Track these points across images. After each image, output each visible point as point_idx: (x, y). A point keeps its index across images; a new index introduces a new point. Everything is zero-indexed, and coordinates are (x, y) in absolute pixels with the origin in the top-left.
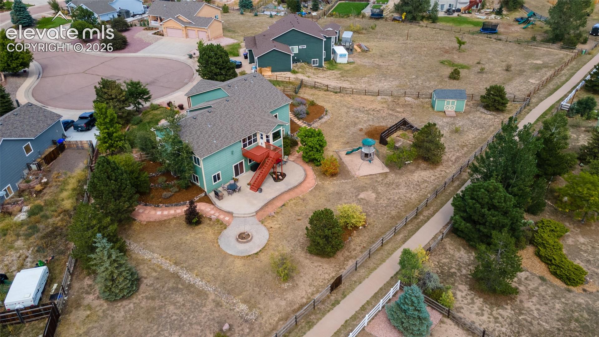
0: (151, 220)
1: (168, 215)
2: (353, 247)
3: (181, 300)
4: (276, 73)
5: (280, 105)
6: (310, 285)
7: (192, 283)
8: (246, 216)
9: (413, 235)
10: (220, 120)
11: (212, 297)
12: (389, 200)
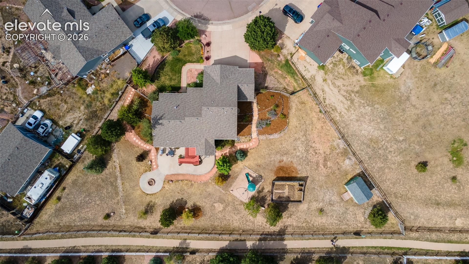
0: (129, 140)
1: (137, 143)
2: (181, 223)
3: (110, 190)
6: (150, 223)
7: (118, 186)
10: (182, 130)
11: (119, 198)
12: (224, 216)
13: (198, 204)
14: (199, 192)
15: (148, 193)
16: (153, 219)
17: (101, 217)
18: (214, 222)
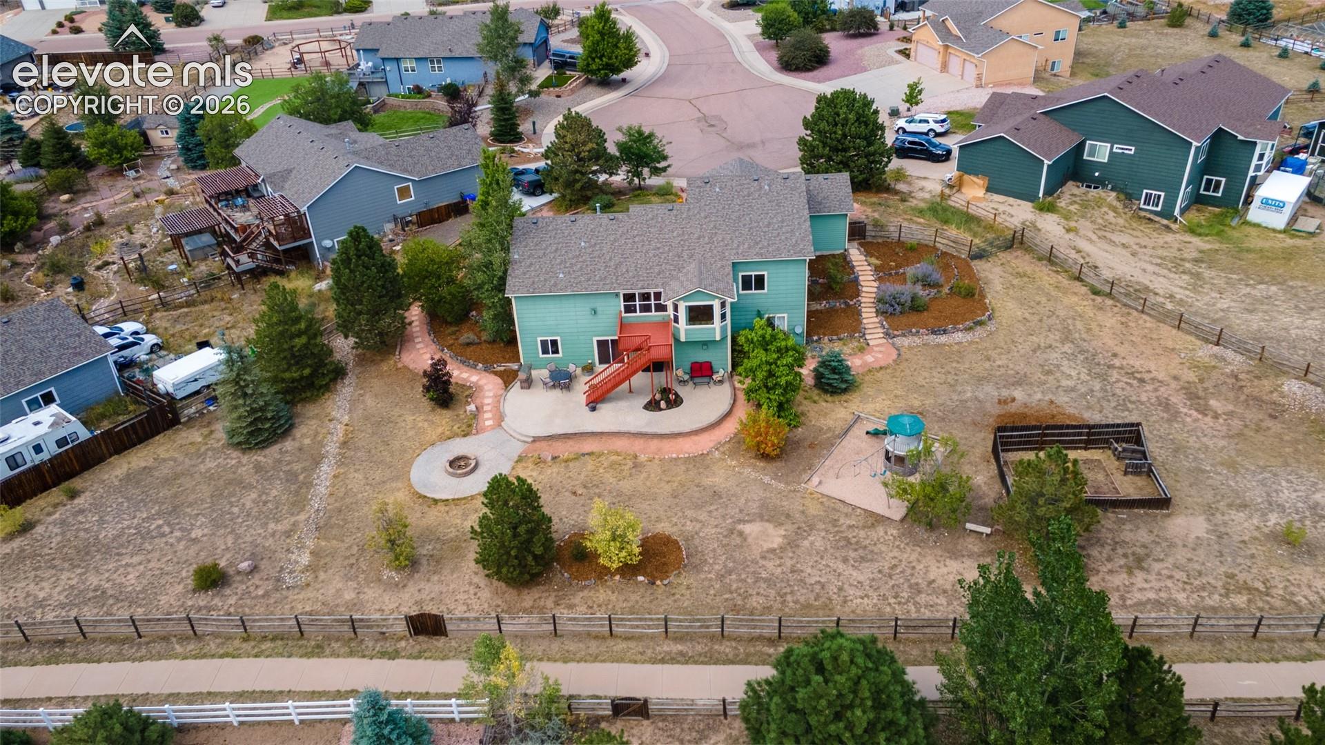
2: (577, 600)
4: (997, 197)
5: (774, 257)
7: (315, 482)
8: (514, 434)
9: (703, 663)
10: (615, 241)
11: (302, 517)
12: (792, 571)
13: (664, 528)
14: (667, 488)
15: (437, 496)
16: (437, 588)
17: (181, 586)
18: (746, 596)
